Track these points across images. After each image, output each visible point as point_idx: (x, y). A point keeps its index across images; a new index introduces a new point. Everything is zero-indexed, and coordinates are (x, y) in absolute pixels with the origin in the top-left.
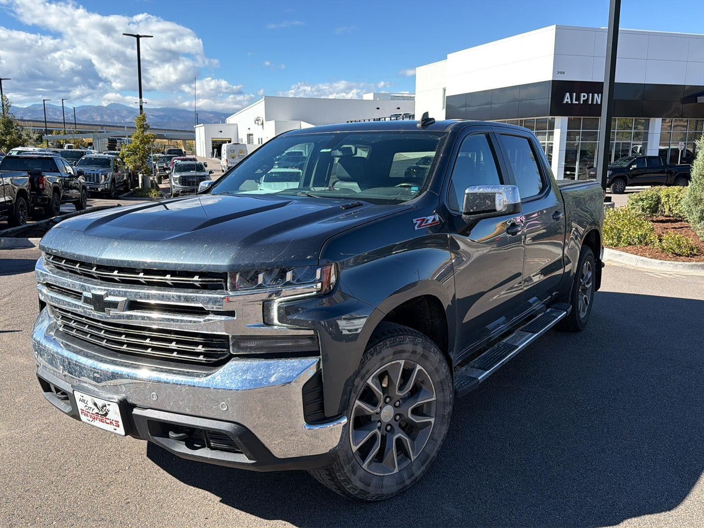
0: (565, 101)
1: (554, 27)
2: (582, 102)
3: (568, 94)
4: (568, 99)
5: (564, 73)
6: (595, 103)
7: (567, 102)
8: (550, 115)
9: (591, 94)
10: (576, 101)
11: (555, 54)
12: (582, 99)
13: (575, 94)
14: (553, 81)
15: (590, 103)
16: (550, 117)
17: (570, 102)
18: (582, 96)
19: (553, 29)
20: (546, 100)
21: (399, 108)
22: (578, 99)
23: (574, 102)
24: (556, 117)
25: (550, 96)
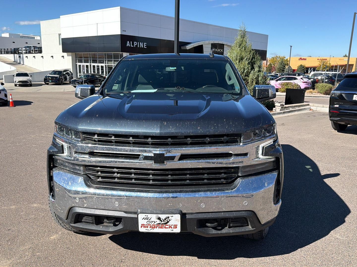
0: (127, 45)
1: (119, 7)
2: (135, 46)
3: (128, 42)
4: (128, 44)
5: (125, 31)
6: (141, 47)
7: (128, 46)
8: (121, 52)
9: (138, 43)
10: (132, 45)
11: (121, 21)
12: (135, 44)
13: (131, 42)
14: (121, 35)
15: (138, 47)
16: (121, 53)
17: (129, 46)
18: (135, 43)
19: (119, 8)
20: (118, 44)
21: (27, 43)
22: (133, 44)
23: (132, 46)
24: (123, 53)
25: (120, 42)
